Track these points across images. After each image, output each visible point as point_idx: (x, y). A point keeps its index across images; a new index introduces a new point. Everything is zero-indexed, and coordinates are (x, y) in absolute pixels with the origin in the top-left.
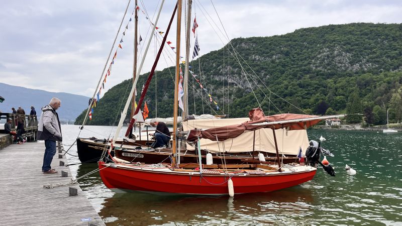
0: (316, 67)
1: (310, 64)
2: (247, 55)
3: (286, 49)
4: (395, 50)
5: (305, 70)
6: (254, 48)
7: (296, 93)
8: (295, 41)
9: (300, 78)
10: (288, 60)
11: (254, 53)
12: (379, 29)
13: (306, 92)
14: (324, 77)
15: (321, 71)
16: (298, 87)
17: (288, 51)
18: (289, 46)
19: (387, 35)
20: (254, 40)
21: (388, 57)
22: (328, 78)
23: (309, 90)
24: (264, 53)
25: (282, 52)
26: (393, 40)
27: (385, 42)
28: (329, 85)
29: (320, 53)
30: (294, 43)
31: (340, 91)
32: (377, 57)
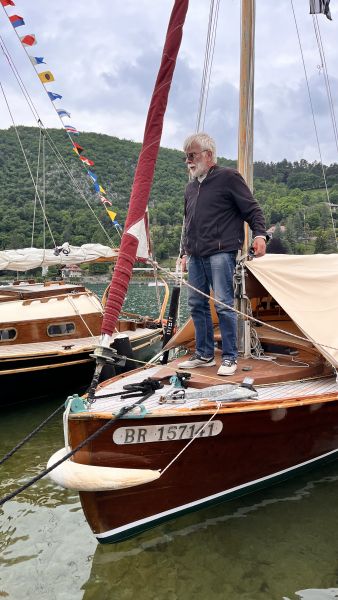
5: (28, 193)
7: (16, 227)
8: (11, 144)
9: (21, 205)
12: (126, 147)
14: (57, 206)
15: (52, 197)
16: (18, 218)
18: (2, 151)
22: (62, 208)
27: (133, 167)
28: (64, 219)
29: (49, 169)
30: (10, 148)
31: (79, 228)
32: (123, 186)
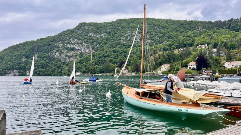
0: (124, 41)
1: (121, 39)
2: (87, 33)
3: (109, 31)
4: (162, 33)
5: (117, 43)
6: (91, 29)
7: (111, 55)
8: (114, 26)
9: (114, 47)
10: (109, 36)
11: (91, 32)
12: (157, 22)
13: (116, 55)
14: (127, 47)
15: (125, 44)
16: (112, 52)
17: (109, 32)
18: (111, 29)
19: (159, 25)
20: (92, 24)
21: (158, 37)
22: (129, 47)
23: (118, 54)
24: (97, 32)
25: (107, 32)
26: (162, 28)
27: (158, 29)
28: (128, 51)
29: (126, 33)
30: (114, 27)
31: (133, 55)
32: (153, 37)
